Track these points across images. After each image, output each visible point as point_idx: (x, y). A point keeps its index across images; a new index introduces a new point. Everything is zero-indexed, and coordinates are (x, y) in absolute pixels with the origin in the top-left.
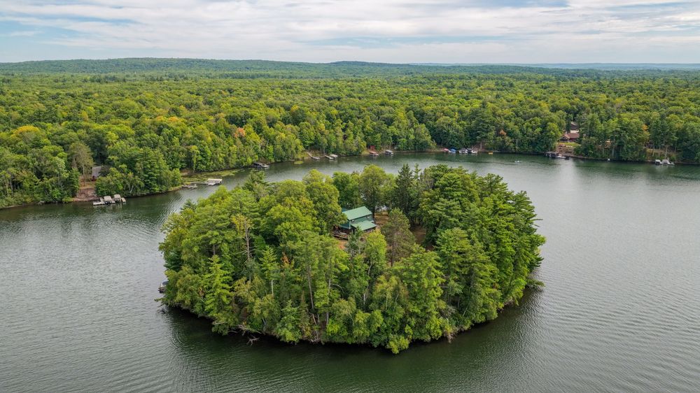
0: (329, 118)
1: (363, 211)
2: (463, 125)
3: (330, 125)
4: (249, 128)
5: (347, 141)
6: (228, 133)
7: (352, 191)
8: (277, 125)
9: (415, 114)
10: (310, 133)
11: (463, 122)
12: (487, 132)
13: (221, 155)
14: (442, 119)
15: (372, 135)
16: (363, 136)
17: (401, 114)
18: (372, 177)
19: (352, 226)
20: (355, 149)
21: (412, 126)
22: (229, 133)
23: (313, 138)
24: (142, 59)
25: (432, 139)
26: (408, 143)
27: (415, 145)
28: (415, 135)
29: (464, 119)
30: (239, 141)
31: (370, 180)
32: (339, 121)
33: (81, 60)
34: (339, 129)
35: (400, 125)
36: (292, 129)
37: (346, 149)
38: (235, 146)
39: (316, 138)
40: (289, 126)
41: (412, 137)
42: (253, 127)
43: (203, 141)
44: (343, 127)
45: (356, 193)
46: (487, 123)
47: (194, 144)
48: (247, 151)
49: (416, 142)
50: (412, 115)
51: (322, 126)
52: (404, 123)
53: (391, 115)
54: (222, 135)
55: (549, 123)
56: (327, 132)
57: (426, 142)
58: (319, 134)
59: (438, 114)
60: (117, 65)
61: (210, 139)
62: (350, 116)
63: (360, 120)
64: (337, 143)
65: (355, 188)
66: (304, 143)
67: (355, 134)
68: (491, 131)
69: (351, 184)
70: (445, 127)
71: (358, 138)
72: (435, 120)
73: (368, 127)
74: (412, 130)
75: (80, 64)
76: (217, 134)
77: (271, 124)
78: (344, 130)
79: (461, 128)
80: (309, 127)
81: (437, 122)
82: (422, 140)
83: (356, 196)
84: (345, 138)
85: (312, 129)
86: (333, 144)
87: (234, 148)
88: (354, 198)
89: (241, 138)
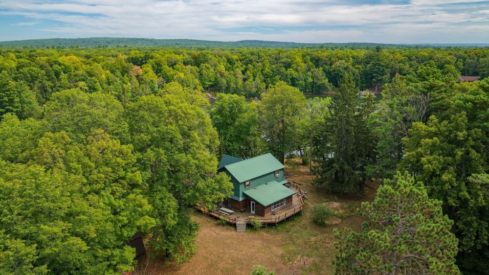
0: (230, 61)
1: (267, 163)
2: (358, 68)
3: (230, 68)
4: (148, 67)
5: (246, 82)
6: (124, 72)
7: (248, 125)
8: (178, 66)
9: (312, 60)
10: (210, 73)
11: (358, 66)
12: (383, 75)
13: (113, 92)
14: (338, 63)
15: (271, 77)
16: (263, 78)
17: (299, 59)
18: (281, 101)
19: (244, 195)
20: (254, 90)
21: (309, 70)
22: (126, 72)
23: (213, 79)
24: (102, 38)
25: (329, 82)
26: (306, 85)
27: (312, 87)
28: (312, 78)
29: (359, 63)
30: (135, 80)
31: (278, 106)
32: (239, 64)
33: (58, 39)
34: (239, 71)
35: (299, 68)
36: (191, 69)
37: (246, 91)
38: (129, 84)
39: (216, 79)
40: (189, 67)
41: (310, 80)
42: (153, 67)
43: (94, 78)
44: (243, 69)
45: (254, 129)
46: (382, 66)
47: (83, 80)
48: (143, 90)
49: (313, 84)
50: (309, 60)
51: (222, 67)
52: (301, 67)
53: (289, 60)
54: (118, 73)
55: (446, 65)
56: (226, 73)
57: (324, 84)
58: (219, 75)
59: (333, 59)
60: (83, 42)
61: (104, 76)
62: (250, 60)
63: (260, 64)
64: (236, 84)
65: (253, 121)
66: (203, 84)
67: (254, 77)
68: (386, 74)
69: (246, 115)
70: (341, 70)
71: (258, 80)
72: (331, 65)
73: (267, 70)
74: (309, 73)
75: (57, 41)
76: (113, 72)
77: (172, 65)
78: (243, 73)
79: (357, 71)
80: (208, 68)
81: (333, 66)
82: (319, 83)
83: (255, 135)
84: (245, 80)
85: (212, 70)
86: (232, 85)
87: (128, 86)
88: (253, 139)
89: (137, 76)
